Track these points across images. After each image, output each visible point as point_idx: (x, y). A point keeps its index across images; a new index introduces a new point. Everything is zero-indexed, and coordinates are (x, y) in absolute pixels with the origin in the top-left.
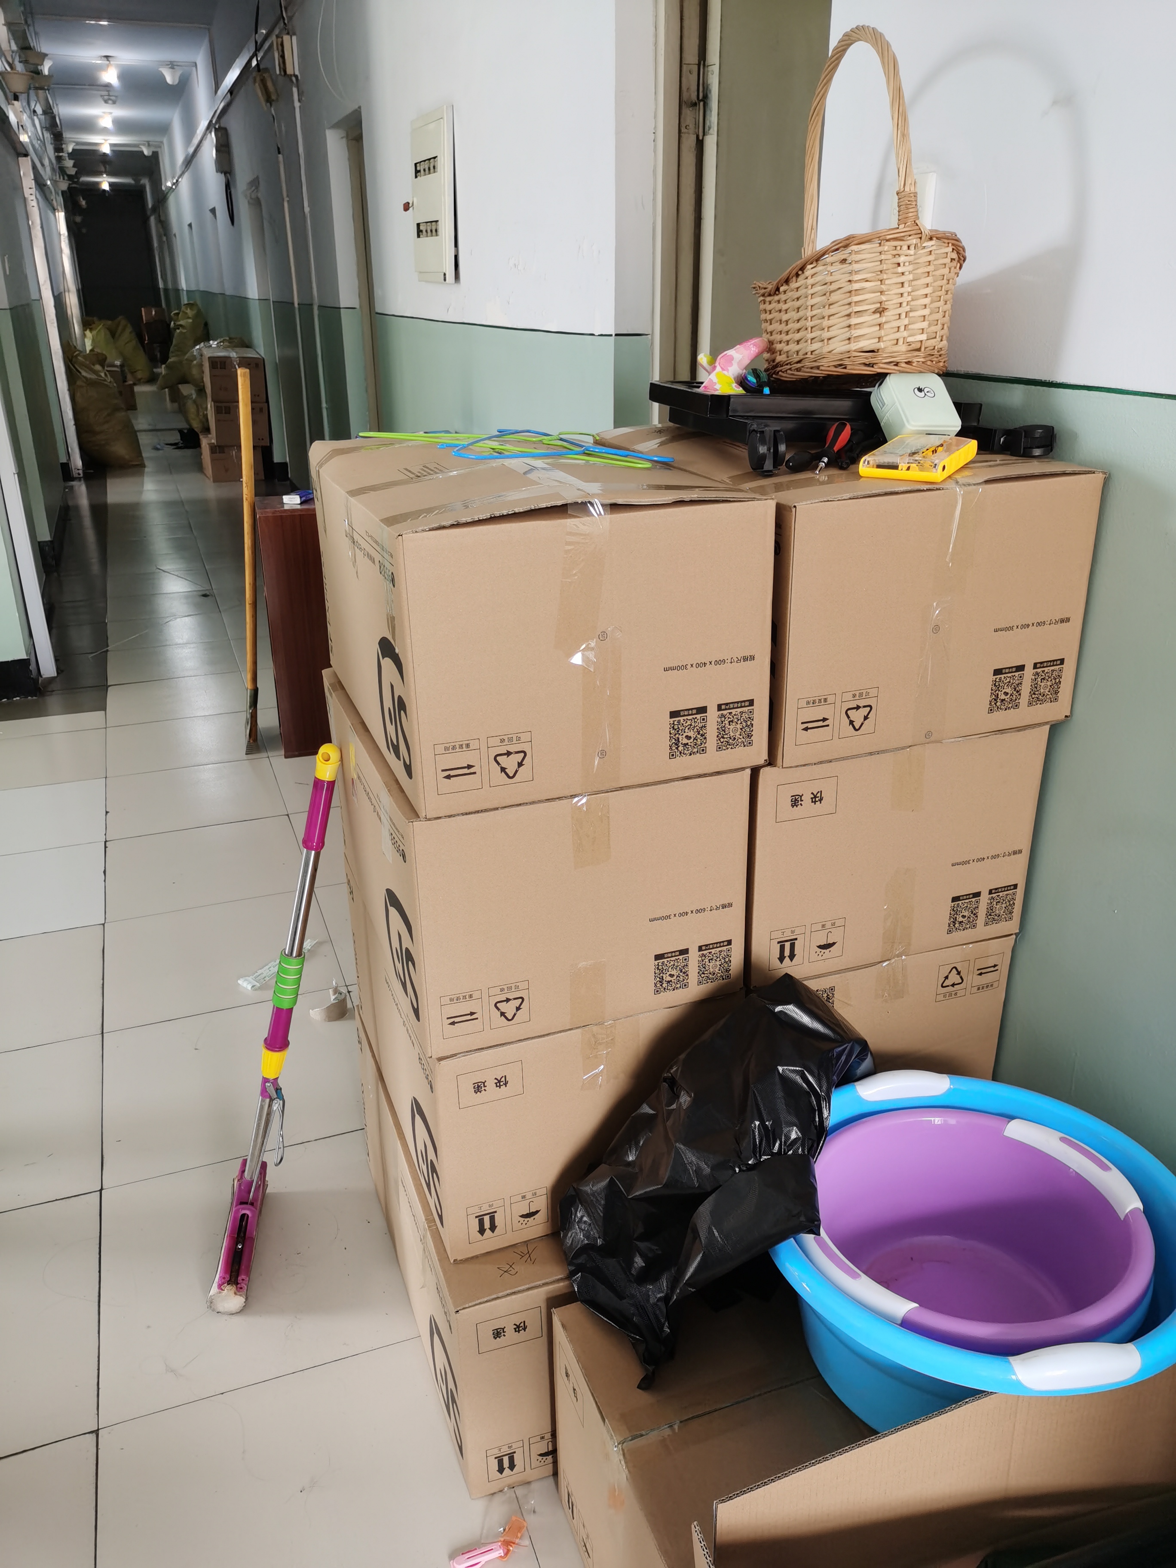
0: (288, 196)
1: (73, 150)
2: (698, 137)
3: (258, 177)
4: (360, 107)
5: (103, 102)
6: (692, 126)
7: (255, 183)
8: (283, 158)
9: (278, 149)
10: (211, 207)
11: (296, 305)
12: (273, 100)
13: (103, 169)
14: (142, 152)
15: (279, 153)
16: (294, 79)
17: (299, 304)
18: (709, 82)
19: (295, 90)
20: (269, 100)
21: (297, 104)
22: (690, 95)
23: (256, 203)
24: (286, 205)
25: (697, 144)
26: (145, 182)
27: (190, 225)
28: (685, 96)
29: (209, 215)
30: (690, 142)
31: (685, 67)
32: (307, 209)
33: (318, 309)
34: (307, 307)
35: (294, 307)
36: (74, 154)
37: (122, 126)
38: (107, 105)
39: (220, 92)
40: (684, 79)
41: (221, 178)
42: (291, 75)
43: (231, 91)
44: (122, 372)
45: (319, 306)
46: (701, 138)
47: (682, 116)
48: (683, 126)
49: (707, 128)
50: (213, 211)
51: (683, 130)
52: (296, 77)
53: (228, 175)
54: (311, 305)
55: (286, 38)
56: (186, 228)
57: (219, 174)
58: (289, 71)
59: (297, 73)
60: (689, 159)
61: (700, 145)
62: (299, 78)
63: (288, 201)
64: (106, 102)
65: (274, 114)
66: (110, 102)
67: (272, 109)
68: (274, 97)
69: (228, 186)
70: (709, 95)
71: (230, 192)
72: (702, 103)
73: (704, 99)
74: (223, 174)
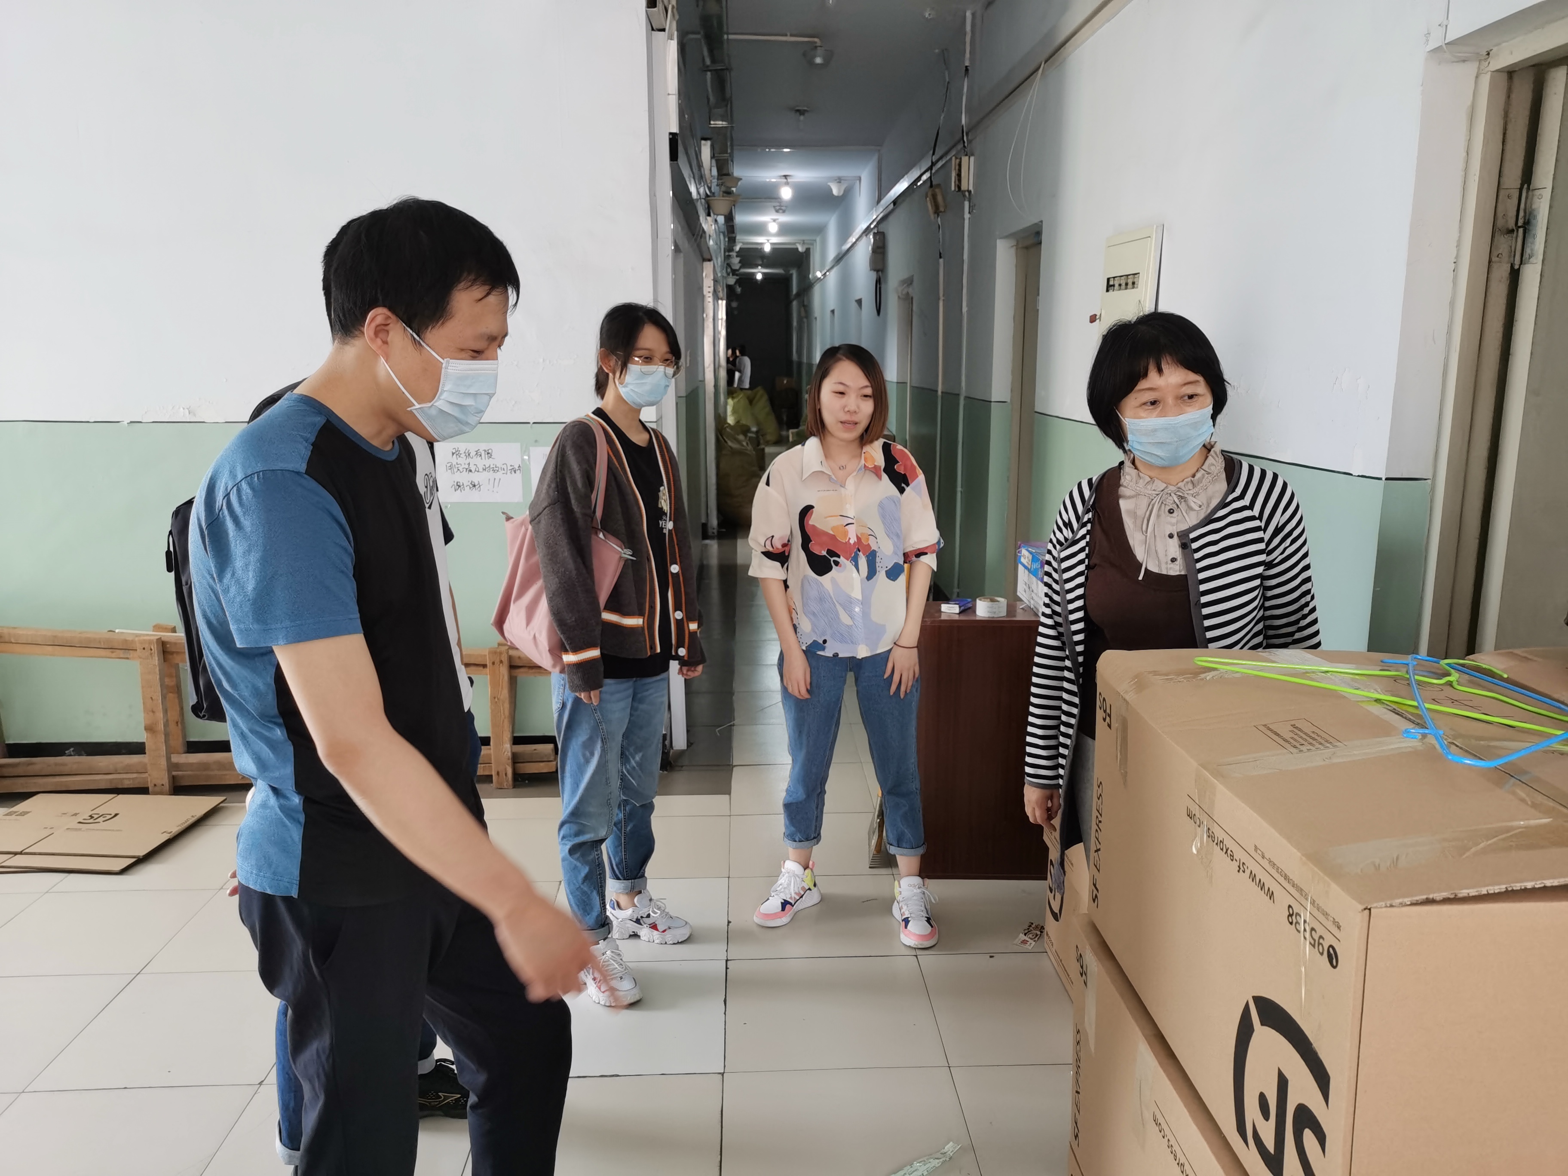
0: (944, 296)
1: (740, 248)
2: (1512, 266)
3: (913, 276)
4: (1041, 222)
5: (774, 211)
6: (1505, 254)
7: (909, 282)
8: (944, 263)
9: (940, 254)
10: (857, 298)
11: (940, 393)
12: (941, 212)
13: (760, 262)
14: (797, 249)
15: (941, 257)
16: (967, 194)
17: (942, 392)
18: (1534, 207)
19: (967, 204)
20: (937, 212)
21: (967, 216)
22: (1507, 221)
23: (907, 300)
24: (941, 304)
25: (1510, 273)
26: (794, 273)
27: (833, 311)
28: (1500, 223)
29: (854, 305)
30: (1502, 271)
31: (1502, 193)
32: (965, 309)
33: (965, 399)
34: (951, 397)
35: (937, 397)
36: (741, 253)
37: (785, 229)
38: (778, 214)
39: (883, 202)
40: (1499, 205)
41: (873, 276)
42: (965, 191)
43: (895, 202)
44: (757, 437)
45: (967, 398)
46: (1516, 267)
47: (1495, 243)
48: (1495, 253)
49: (1526, 256)
50: (859, 302)
51: (1494, 259)
52: (970, 192)
53: (880, 273)
54: (958, 395)
55: (965, 159)
56: (828, 314)
57: (872, 272)
58: (964, 187)
59: (971, 188)
60: (1500, 290)
61: (1515, 276)
62: (973, 192)
63: (943, 300)
64: (777, 211)
65: (940, 224)
66: (781, 211)
67: (939, 219)
68: (942, 209)
69: (878, 282)
70: (1533, 221)
71: (880, 288)
72: (1521, 230)
73: (1526, 225)
74: (875, 273)
